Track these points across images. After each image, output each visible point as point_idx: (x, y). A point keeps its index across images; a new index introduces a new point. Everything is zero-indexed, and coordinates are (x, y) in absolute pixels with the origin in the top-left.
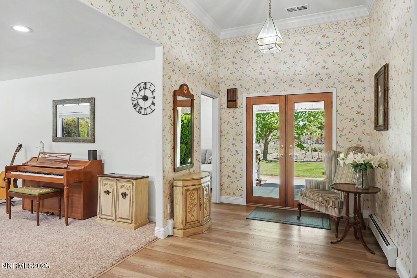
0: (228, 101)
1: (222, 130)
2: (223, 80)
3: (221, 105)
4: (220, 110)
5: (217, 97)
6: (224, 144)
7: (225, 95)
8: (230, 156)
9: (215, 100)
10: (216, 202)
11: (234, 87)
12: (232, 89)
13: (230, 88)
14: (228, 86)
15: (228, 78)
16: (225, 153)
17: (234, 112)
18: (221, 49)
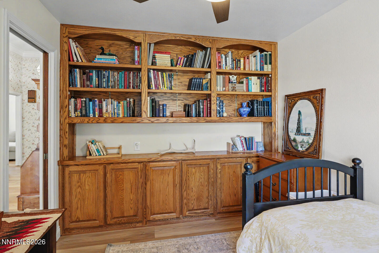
0: (28, 98)
1: (24, 117)
2: (25, 84)
3: (23, 100)
4: (23, 103)
5: (19, 95)
6: (26, 125)
7: (26, 94)
8: (31, 134)
9: (18, 97)
10: (18, 165)
11: (33, 89)
12: (31, 90)
13: (30, 89)
14: (29, 88)
15: (29, 83)
16: (26, 132)
17: (33, 105)
18: (24, 63)
